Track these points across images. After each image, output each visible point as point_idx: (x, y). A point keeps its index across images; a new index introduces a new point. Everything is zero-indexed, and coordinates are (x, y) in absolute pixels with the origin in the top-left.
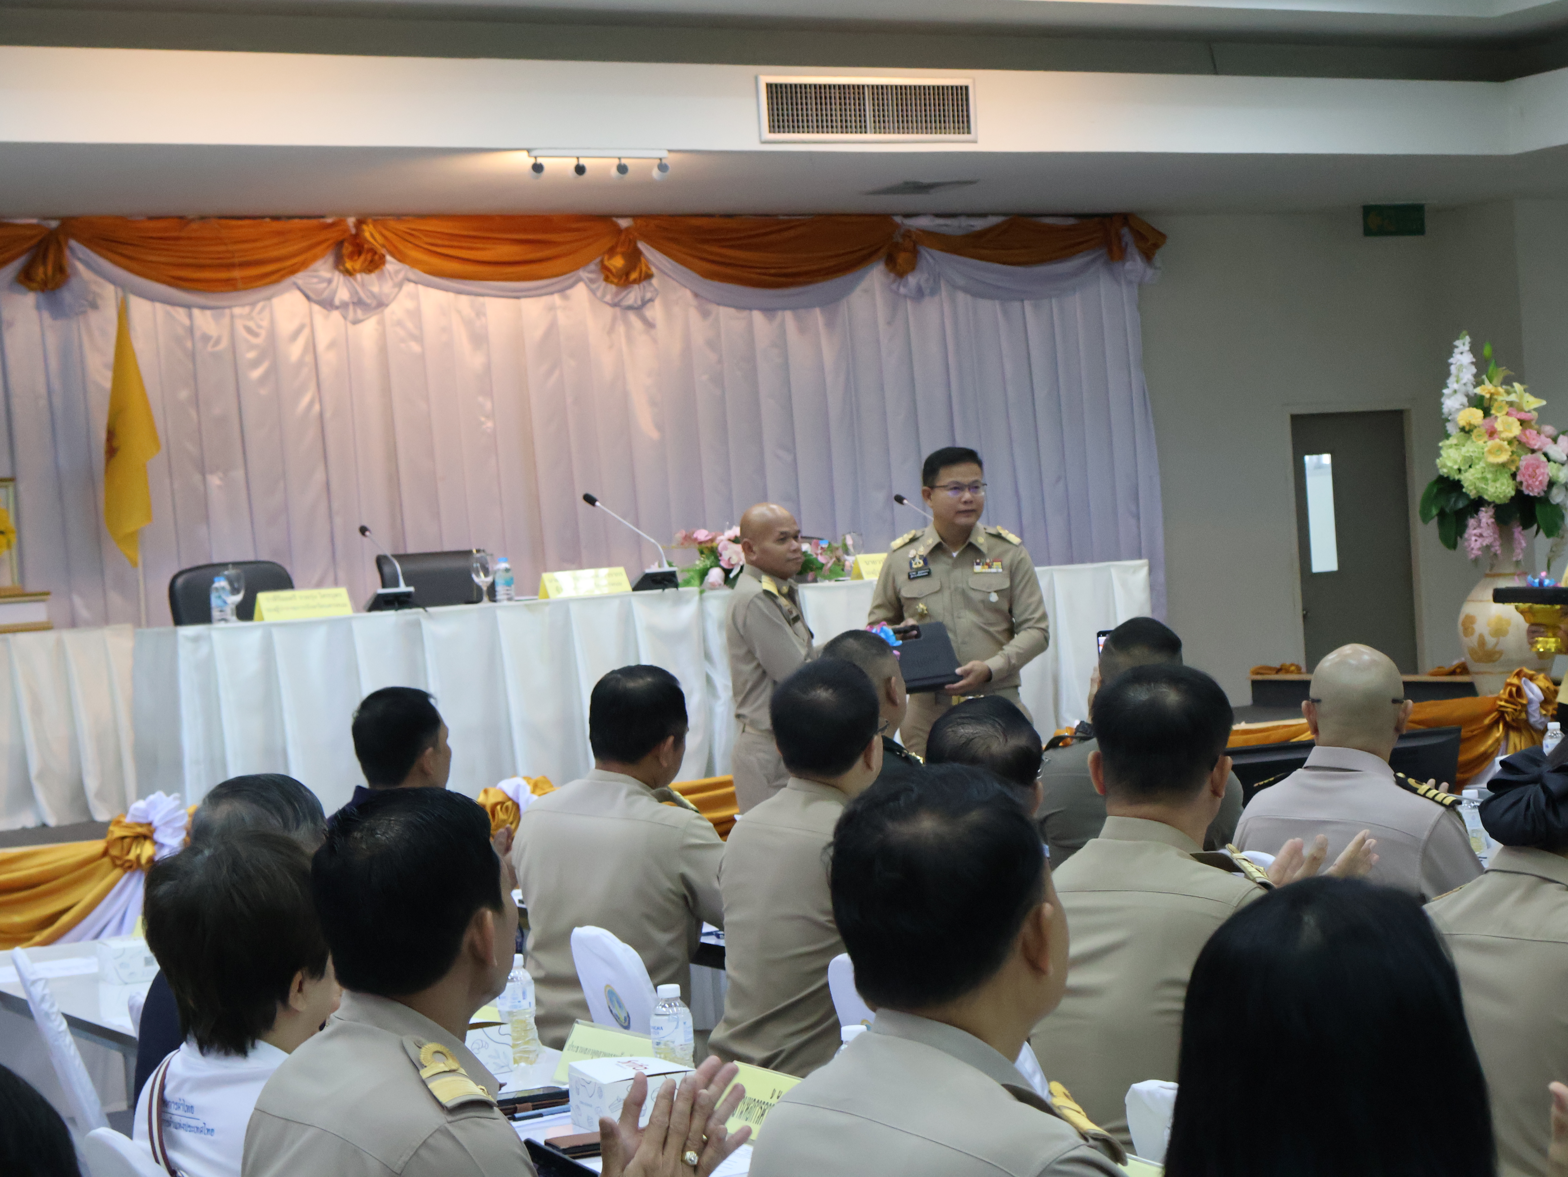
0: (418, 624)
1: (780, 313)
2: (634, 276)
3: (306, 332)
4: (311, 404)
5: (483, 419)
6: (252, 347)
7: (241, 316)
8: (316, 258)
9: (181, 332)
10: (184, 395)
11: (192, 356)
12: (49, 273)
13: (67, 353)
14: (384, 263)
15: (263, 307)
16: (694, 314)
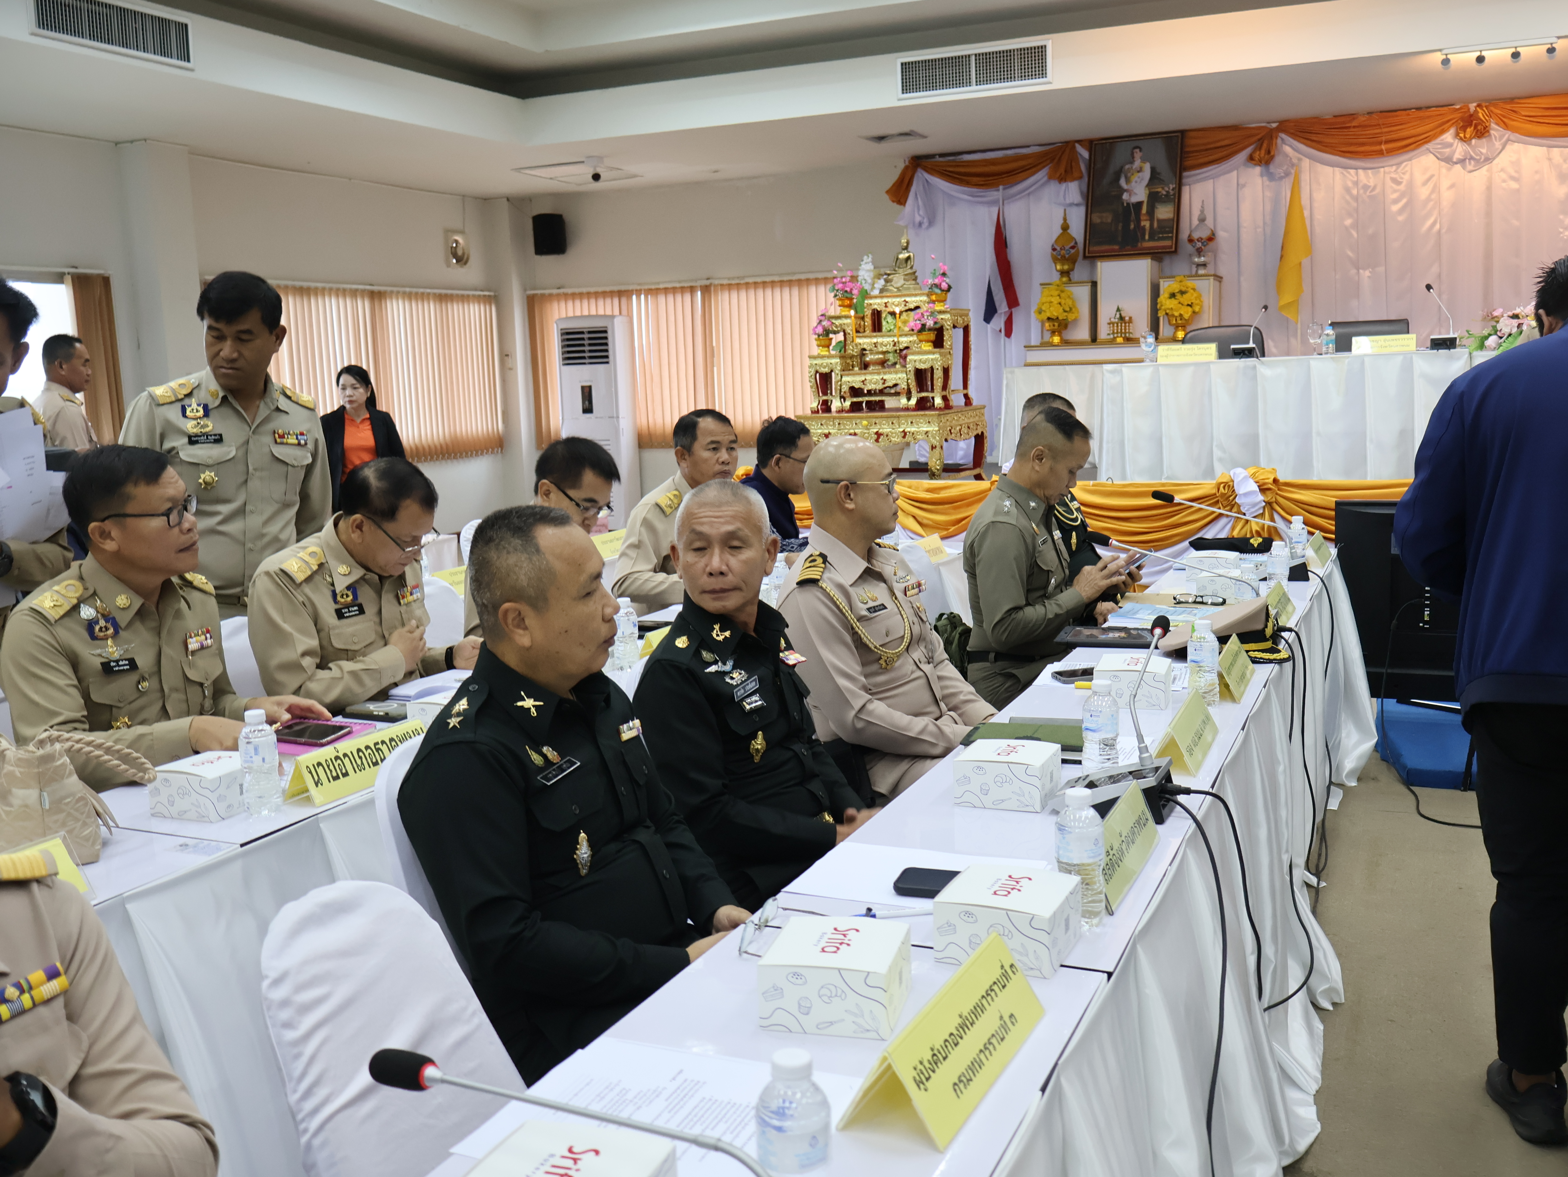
0: (1255, 367)
3: (1434, 179)
4: (1433, 225)
5: (1561, 230)
6: (1395, 191)
7: (1390, 173)
8: (1443, 132)
9: (1350, 184)
10: (1348, 222)
11: (1356, 199)
12: (1262, 155)
13: (1276, 201)
14: (1488, 131)
15: (1406, 166)
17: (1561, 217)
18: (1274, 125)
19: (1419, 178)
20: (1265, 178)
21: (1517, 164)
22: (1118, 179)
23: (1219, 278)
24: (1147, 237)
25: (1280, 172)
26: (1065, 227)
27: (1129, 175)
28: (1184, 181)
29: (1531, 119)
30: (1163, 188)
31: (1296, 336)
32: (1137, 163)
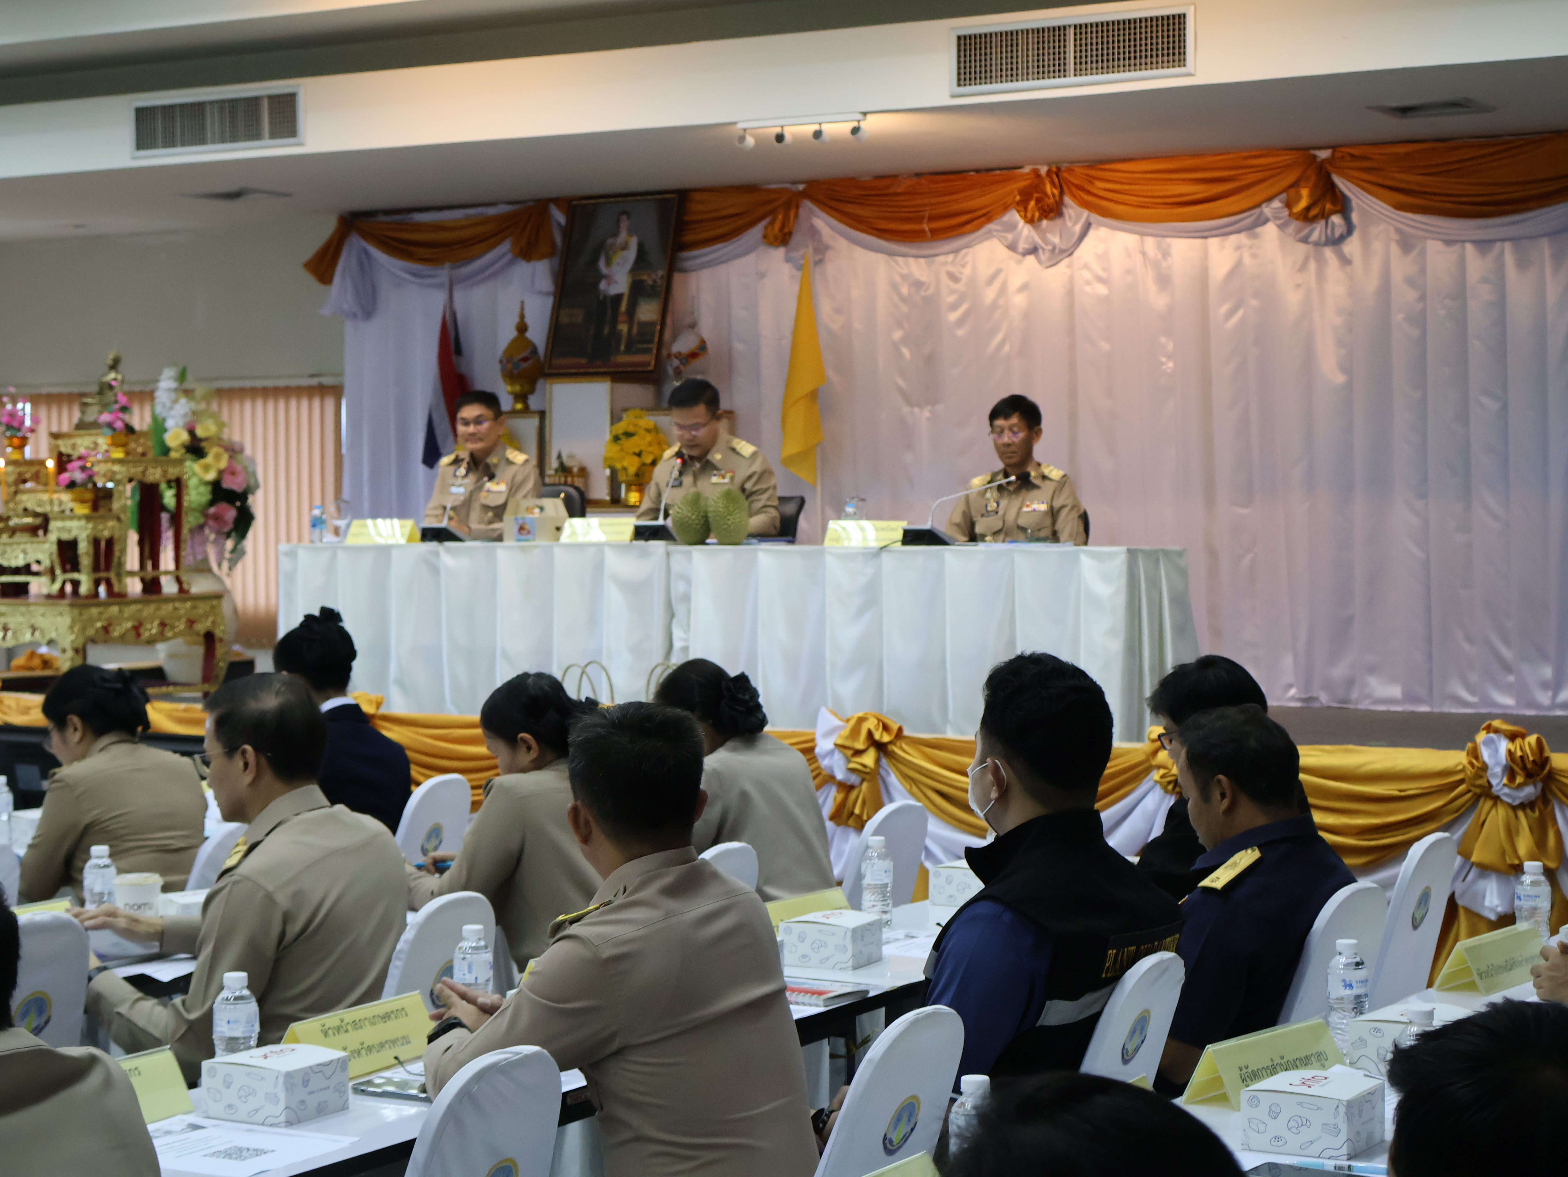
1: (1498, 244)
2: (1314, 212)
4: (1002, 343)
5: (1164, 359)
6: (952, 292)
7: (946, 263)
8: (1007, 207)
9: (898, 279)
10: (897, 335)
11: (906, 301)
12: (779, 231)
14: (1061, 210)
15: (966, 255)
16: (1395, 249)
17: (1163, 340)
18: (801, 187)
19: (983, 273)
20: (789, 264)
21: (1103, 258)
22: (595, 260)
23: (729, 414)
24: (622, 348)
26: (522, 328)
27: (610, 253)
28: (679, 265)
30: (650, 276)
32: (623, 236)
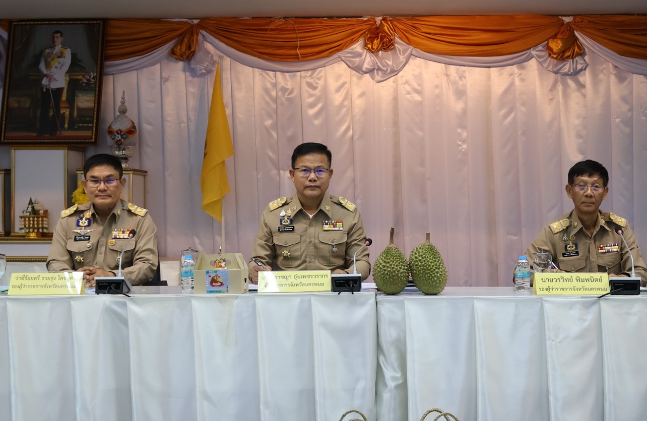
2: (567, 54)
3: (347, 86)
4: (347, 130)
5: (460, 143)
6: (311, 95)
7: (305, 77)
8: (353, 42)
9: (269, 86)
10: (269, 122)
11: (275, 100)
12: (183, 50)
13: (201, 97)
14: (393, 44)
15: (320, 72)
16: (613, 79)
17: (459, 130)
18: (196, 22)
19: (333, 85)
20: (188, 74)
21: (419, 77)
22: (37, 63)
23: (143, 173)
24: (66, 126)
25: (201, 68)
27: (49, 59)
28: (106, 70)
29: (429, 36)
30: (84, 76)
31: (220, 235)
32: (58, 48)
